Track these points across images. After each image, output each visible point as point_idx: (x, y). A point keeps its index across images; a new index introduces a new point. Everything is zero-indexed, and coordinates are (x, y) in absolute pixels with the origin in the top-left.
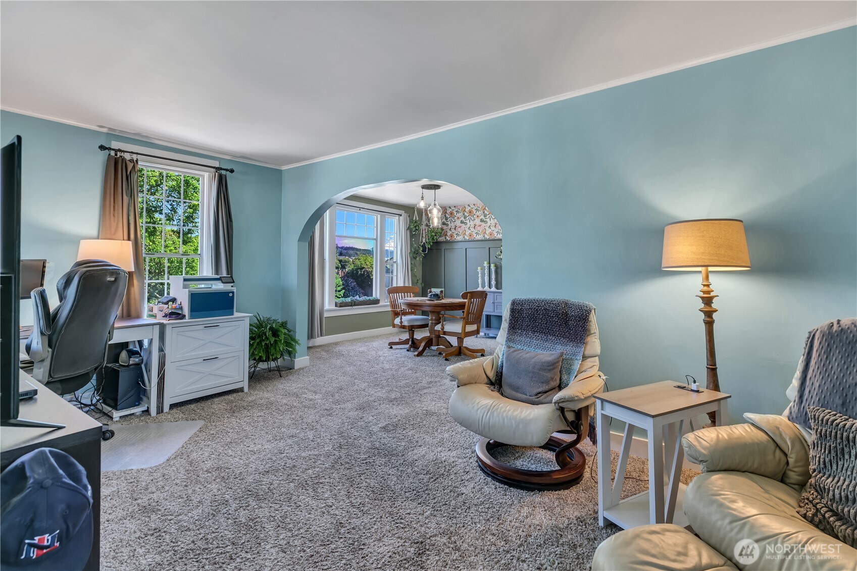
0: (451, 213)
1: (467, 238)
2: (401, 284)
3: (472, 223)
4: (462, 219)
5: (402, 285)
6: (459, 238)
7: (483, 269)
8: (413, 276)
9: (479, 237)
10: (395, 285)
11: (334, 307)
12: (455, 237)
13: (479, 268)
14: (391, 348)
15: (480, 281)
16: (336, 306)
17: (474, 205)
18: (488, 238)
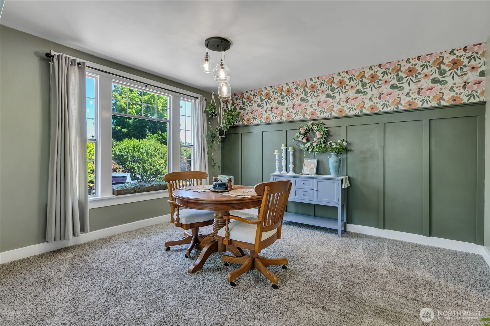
0: (248, 98)
1: (264, 121)
2: (197, 169)
3: (269, 106)
4: (259, 102)
5: (198, 171)
6: (256, 122)
7: (280, 152)
8: (210, 159)
9: (276, 120)
10: (192, 170)
11: (110, 195)
12: (252, 121)
13: (276, 151)
14: (168, 249)
15: (277, 164)
16: (113, 194)
17: (271, 87)
18: (285, 120)
